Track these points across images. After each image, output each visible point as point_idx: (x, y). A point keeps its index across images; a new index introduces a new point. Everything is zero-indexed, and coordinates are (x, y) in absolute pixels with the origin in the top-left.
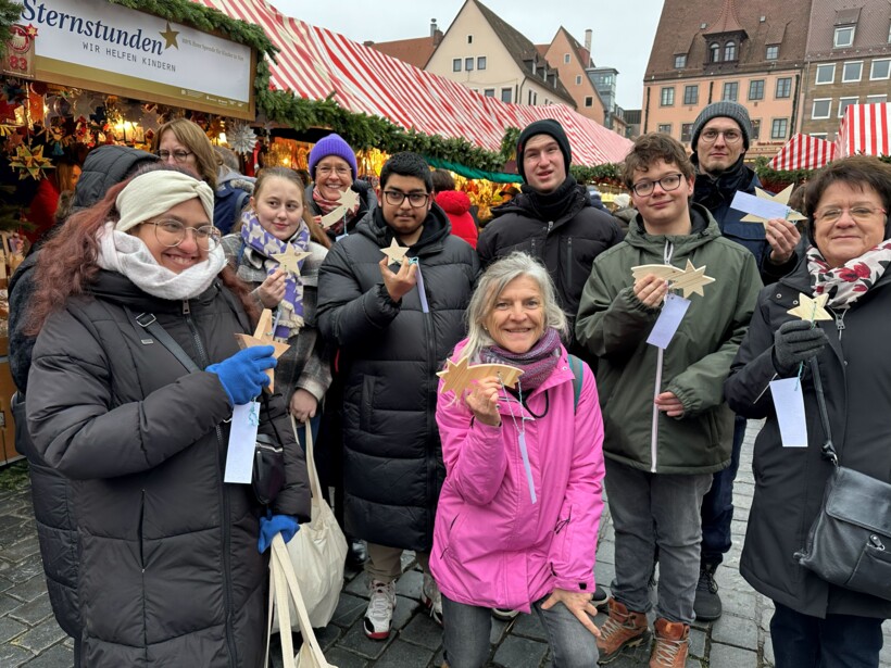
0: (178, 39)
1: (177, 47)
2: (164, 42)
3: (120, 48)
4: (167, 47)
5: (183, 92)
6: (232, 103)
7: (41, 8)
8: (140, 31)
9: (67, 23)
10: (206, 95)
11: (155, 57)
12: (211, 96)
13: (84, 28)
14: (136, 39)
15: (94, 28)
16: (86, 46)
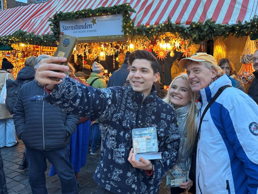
0: (96, 21)
1: (96, 24)
2: (92, 24)
3: (82, 30)
4: (93, 25)
5: (99, 37)
6: (117, 36)
7: (65, 27)
8: (86, 23)
9: (70, 28)
10: (107, 36)
11: (90, 29)
12: (109, 36)
13: (73, 28)
14: (85, 26)
15: (75, 27)
16: (74, 32)
